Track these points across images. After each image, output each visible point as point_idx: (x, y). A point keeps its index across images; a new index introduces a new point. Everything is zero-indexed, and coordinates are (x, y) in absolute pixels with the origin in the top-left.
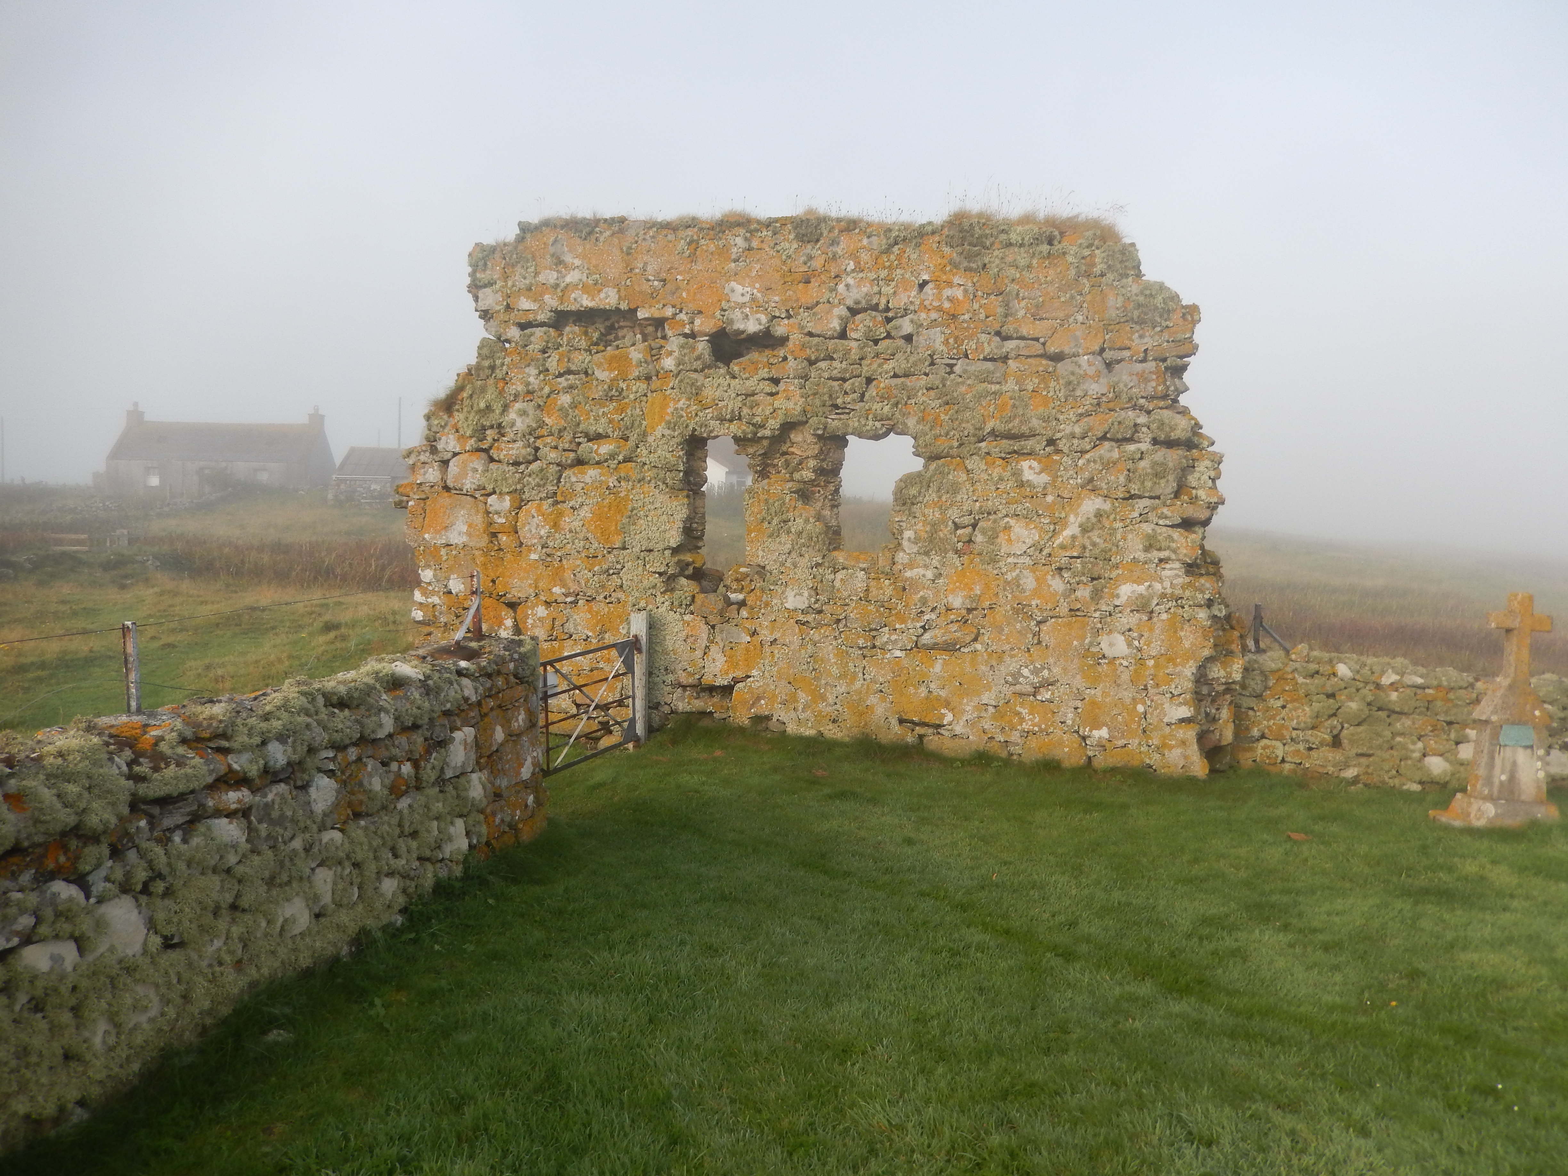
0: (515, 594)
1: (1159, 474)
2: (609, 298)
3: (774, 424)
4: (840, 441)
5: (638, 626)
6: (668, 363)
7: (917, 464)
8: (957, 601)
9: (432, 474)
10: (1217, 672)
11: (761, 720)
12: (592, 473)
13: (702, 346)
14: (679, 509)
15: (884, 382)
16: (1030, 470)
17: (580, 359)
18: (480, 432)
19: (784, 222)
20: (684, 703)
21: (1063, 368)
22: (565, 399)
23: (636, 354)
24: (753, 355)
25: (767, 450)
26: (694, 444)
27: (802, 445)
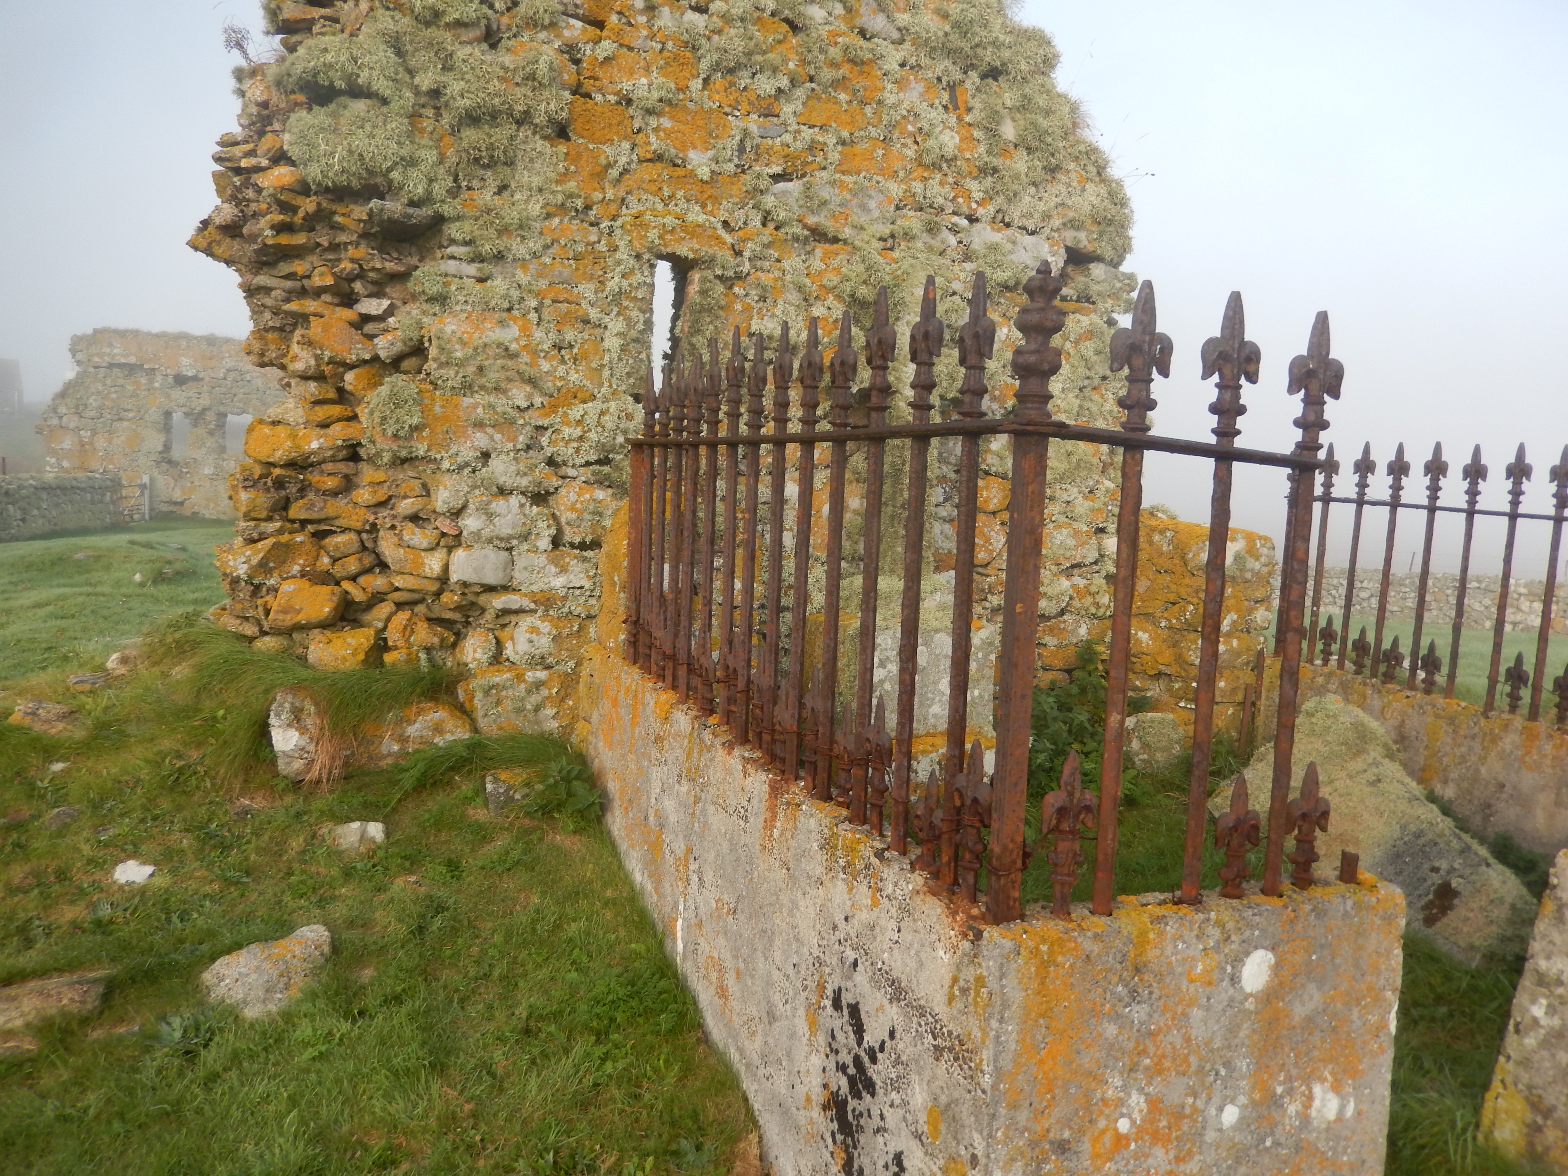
0: (91, 467)
2: (132, 360)
3: (199, 409)
4: (225, 416)
5: (146, 479)
9: (55, 422)
11: (195, 514)
12: (125, 424)
13: (170, 379)
14: (162, 438)
15: (241, 396)
17: (121, 382)
18: (77, 406)
19: (202, 337)
20: (165, 508)
22: (114, 396)
23: (143, 381)
24: (191, 384)
25: (196, 418)
26: (168, 414)
27: (210, 416)
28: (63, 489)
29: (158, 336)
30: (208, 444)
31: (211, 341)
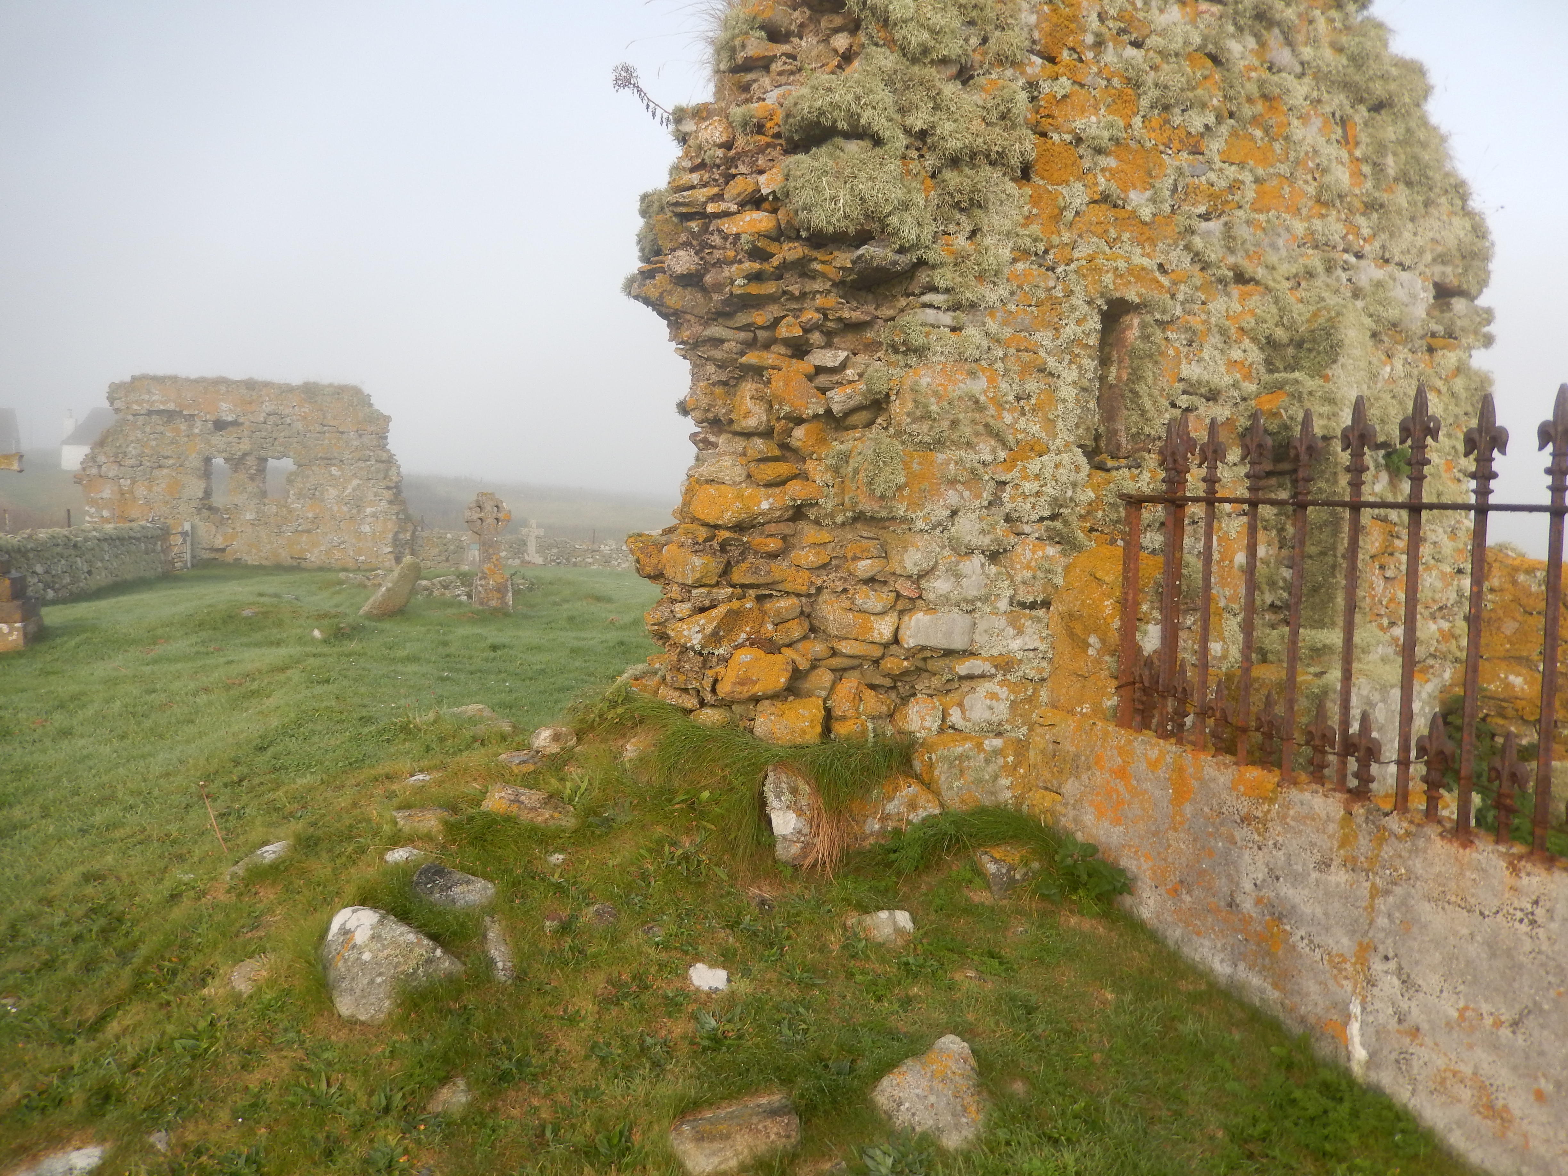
0: (133, 516)
1: (377, 472)
2: (171, 406)
3: (239, 454)
4: (266, 460)
5: (187, 527)
6: (197, 431)
7: (294, 468)
8: (310, 515)
9: (94, 471)
10: (401, 536)
11: (238, 560)
12: (165, 471)
13: (210, 425)
14: (202, 485)
15: (281, 440)
16: (334, 470)
17: (160, 428)
18: (116, 455)
19: (241, 382)
20: (206, 555)
21: (345, 436)
22: (154, 443)
23: (183, 427)
24: (230, 429)
25: (236, 463)
26: (208, 460)
27: (251, 461)
28: (121, 539)
29: (196, 381)
30: (250, 489)
31: (250, 385)
